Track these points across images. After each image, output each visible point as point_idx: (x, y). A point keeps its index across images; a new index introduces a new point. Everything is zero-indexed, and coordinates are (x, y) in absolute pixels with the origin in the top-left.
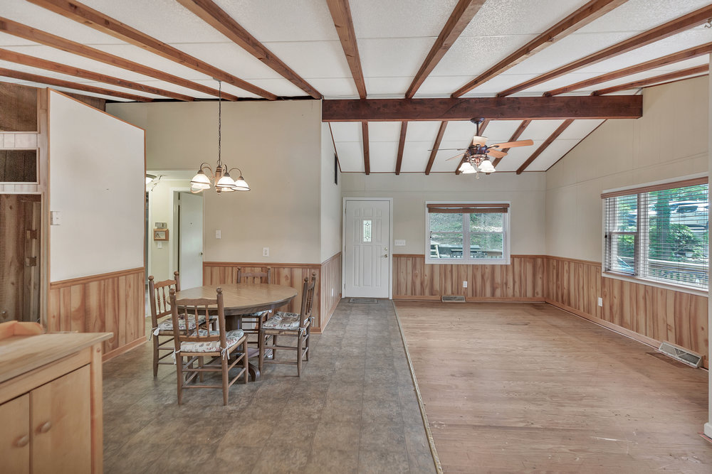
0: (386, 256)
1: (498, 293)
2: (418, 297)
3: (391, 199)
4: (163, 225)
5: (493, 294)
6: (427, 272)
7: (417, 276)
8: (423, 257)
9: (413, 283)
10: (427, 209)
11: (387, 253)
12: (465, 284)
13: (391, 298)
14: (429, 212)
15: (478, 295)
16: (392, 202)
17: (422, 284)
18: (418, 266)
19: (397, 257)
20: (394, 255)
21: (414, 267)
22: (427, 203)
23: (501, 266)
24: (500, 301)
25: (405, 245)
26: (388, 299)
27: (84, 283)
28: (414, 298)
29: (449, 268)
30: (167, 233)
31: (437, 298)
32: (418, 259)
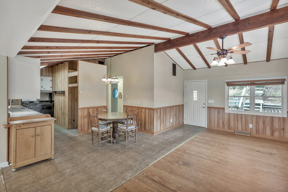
0: (204, 107)
1: (276, 134)
2: (221, 128)
3: (207, 80)
4: (121, 93)
5: (272, 134)
6: (226, 116)
7: (220, 118)
8: (224, 109)
9: (218, 122)
10: (226, 84)
11: (204, 106)
12: (251, 126)
13: (206, 127)
14: (227, 86)
15: (260, 133)
16: (207, 82)
17: (223, 123)
18: (221, 114)
19: (209, 108)
20: (208, 107)
21: (219, 113)
22: (226, 81)
23: (279, 118)
24: (277, 139)
25: (214, 102)
26: (205, 128)
27: (88, 108)
28: (218, 129)
29: (240, 116)
30: (121, 95)
31: (232, 131)
32: (221, 110)
